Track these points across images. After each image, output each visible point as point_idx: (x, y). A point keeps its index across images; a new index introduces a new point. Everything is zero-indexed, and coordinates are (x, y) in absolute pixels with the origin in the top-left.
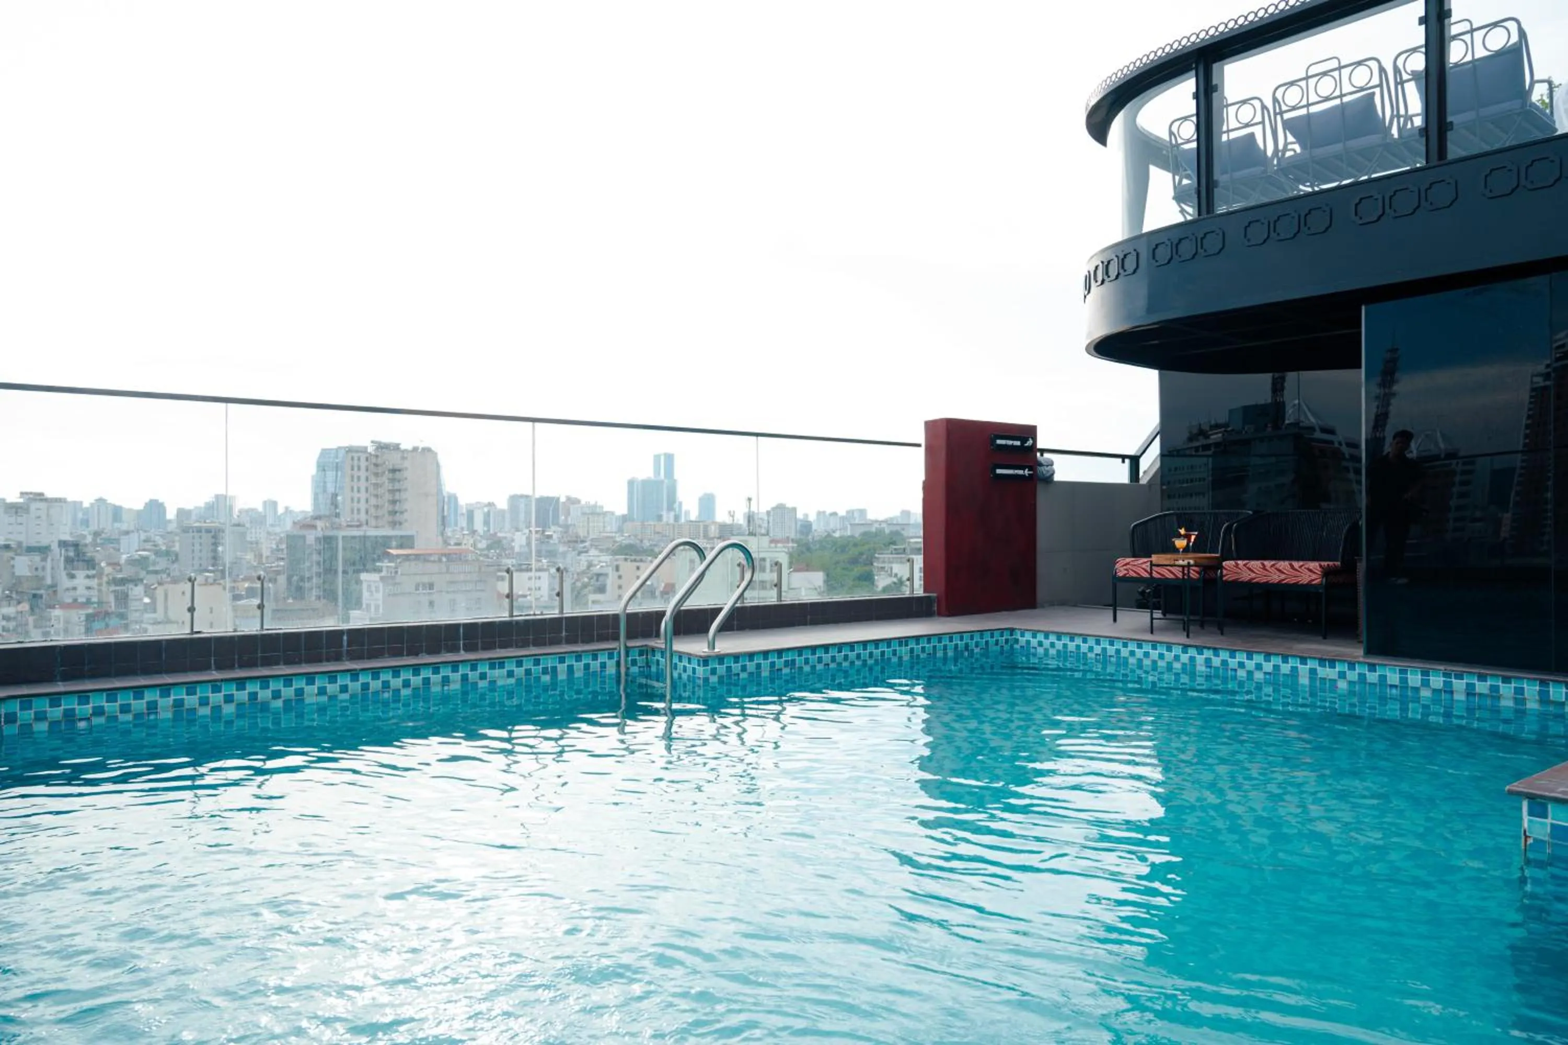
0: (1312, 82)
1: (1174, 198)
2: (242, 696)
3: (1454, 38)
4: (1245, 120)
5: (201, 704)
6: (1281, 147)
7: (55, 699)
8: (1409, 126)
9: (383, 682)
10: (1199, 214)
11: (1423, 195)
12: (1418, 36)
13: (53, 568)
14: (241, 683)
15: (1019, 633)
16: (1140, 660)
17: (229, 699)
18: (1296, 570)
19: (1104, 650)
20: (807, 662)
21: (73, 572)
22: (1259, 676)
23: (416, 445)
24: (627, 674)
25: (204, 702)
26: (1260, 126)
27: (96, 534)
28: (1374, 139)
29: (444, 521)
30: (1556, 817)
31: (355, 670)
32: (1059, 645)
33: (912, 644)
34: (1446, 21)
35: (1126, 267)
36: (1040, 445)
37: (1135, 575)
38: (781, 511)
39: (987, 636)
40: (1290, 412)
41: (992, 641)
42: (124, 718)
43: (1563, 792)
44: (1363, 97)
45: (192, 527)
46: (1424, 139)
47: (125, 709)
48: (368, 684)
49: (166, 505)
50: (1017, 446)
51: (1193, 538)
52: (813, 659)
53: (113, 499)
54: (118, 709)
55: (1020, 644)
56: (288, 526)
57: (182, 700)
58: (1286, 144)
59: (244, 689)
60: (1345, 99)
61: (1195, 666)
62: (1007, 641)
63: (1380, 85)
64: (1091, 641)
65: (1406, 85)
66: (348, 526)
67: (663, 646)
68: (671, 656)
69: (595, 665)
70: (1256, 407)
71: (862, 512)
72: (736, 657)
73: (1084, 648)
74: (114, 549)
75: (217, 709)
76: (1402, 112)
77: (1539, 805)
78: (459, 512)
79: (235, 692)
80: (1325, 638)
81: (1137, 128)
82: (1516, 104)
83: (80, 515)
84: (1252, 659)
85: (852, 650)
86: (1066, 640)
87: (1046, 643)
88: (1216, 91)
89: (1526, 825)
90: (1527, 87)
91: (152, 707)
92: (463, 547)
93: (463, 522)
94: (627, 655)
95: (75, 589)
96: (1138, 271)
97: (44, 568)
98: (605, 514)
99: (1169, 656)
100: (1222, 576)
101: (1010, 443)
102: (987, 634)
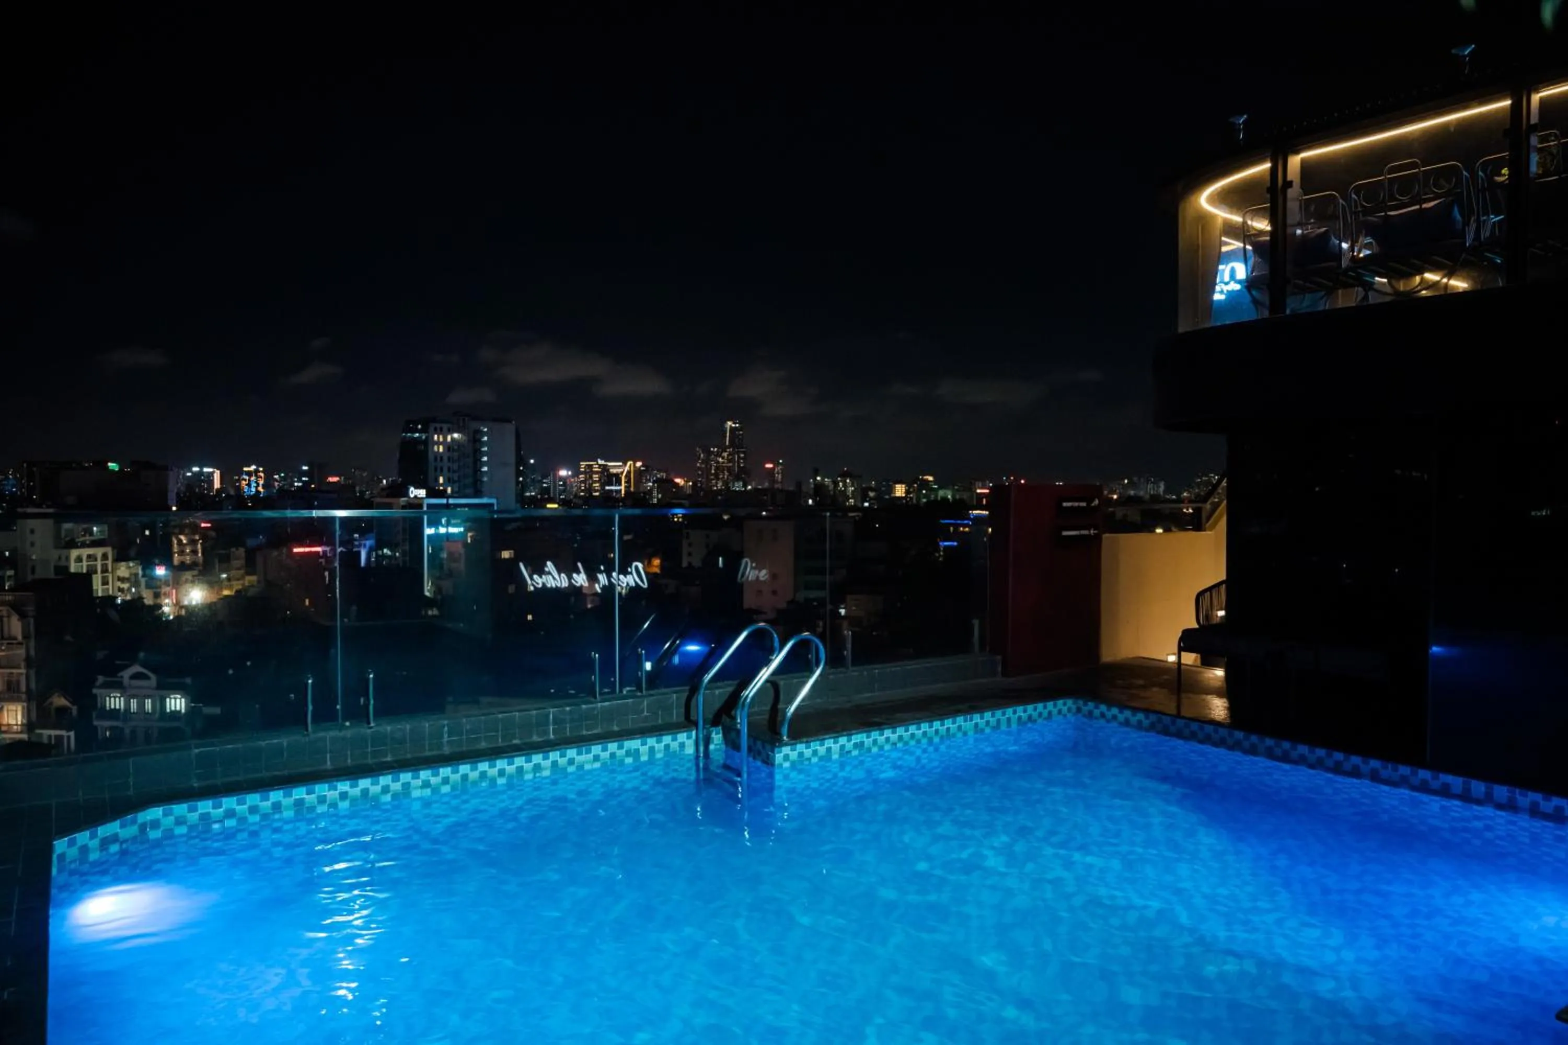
9: (481, 773)
39: (1050, 707)
41: (1055, 711)
42: (252, 819)
47: (253, 810)
48: (467, 775)
50: (1083, 507)
54: (247, 811)
59: (357, 785)
72: (808, 743)
79: (349, 789)
86: (1128, 714)
101: (1076, 504)
102: (1050, 705)
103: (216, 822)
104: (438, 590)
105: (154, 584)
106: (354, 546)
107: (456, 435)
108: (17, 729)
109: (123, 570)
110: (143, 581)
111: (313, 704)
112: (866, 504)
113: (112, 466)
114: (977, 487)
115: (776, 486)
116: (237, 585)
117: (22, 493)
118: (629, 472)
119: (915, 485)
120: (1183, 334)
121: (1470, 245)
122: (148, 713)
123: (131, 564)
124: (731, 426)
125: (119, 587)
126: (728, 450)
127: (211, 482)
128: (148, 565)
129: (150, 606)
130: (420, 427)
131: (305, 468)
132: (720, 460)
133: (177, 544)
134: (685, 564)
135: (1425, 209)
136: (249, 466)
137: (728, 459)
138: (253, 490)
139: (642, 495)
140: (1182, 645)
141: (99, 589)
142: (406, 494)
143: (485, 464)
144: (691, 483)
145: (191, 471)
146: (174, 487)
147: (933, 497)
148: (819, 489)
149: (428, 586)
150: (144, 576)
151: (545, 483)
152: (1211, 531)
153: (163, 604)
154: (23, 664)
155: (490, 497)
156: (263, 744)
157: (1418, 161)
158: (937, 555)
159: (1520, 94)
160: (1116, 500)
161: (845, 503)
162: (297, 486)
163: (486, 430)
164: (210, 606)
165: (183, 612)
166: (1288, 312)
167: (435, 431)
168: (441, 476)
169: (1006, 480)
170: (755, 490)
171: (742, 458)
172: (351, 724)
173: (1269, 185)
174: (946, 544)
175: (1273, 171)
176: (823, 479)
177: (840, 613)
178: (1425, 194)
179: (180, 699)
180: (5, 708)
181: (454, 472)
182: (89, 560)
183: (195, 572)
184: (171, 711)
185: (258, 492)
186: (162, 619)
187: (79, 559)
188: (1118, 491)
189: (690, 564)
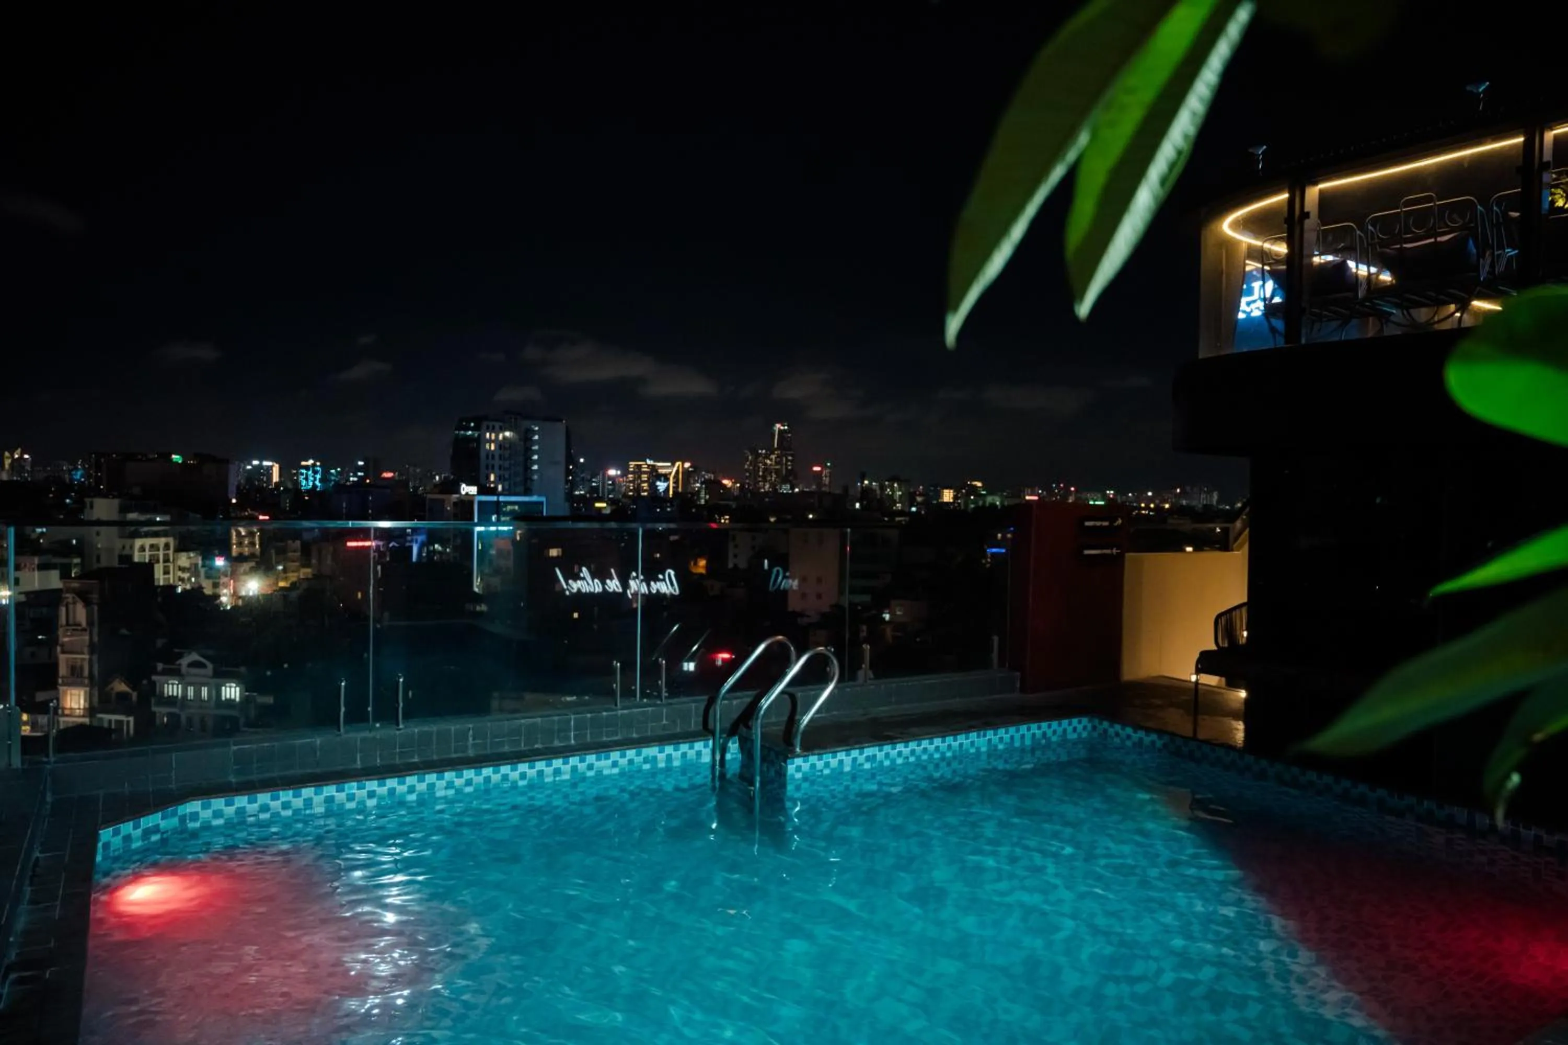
9: (503, 776)
32: (1135, 737)
48: (490, 777)
50: (1105, 526)
54: (280, 806)
62: (1085, 728)
64: (1166, 739)
72: (820, 755)
86: (1141, 733)
87: (1123, 734)
91: (308, 803)
101: (1098, 524)
102: (1065, 722)
103: (250, 816)
104: (486, 586)
105: (212, 574)
106: (406, 541)
107: (507, 434)
108: (80, 712)
109: (184, 560)
110: (202, 571)
111: (345, 706)
112: (914, 509)
113: (176, 458)
114: (1026, 493)
115: (824, 489)
116: (293, 576)
117: (90, 483)
118: (677, 472)
119: (964, 491)
120: (1202, 359)
121: (1484, 279)
122: (204, 701)
123: (192, 555)
124: (779, 429)
125: (179, 577)
126: (776, 452)
127: (270, 476)
128: (208, 556)
129: (209, 596)
130: (472, 424)
131: (361, 463)
132: (768, 462)
133: (236, 536)
134: (731, 566)
135: (1441, 242)
136: (307, 460)
137: (776, 462)
138: (311, 484)
139: (690, 495)
140: (1199, 666)
141: (160, 578)
142: (458, 492)
143: (535, 462)
144: (738, 485)
145: (251, 465)
146: (235, 480)
147: (981, 503)
148: (866, 494)
149: (477, 581)
150: (203, 566)
151: (594, 482)
152: (1238, 550)
153: (221, 594)
154: (86, 650)
155: (540, 495)
156: (298, 742)
157: (1434, 195)
158: (984, 561)
159: (1533, 132)
160: (1168, 509)
161: (892, 508)
162: (353, 481)
163: (537, 428)
164: (268, 598)
165: (240, 602)
166: (1303, 341)
167: (488, 429)
168: (493, 473)
169: (1056, 487)
170: (801, 492)
171: (791, 461)
172: (381, 725)
173: (1286, 215)
174: (994, 550)
175: (1291, 201)
176: (870, 483)
177: (884, 619)
178: (1440, 228)
179: (235, 687)
180: (69, 692)
181: (505, 469)
182: (152, 549)
183: (253, 564)
184: (226, 699)
185: (315, 486)
186: (219, 608)
187: (142, 549)
188: (1170, 500)
189: (735, 566)
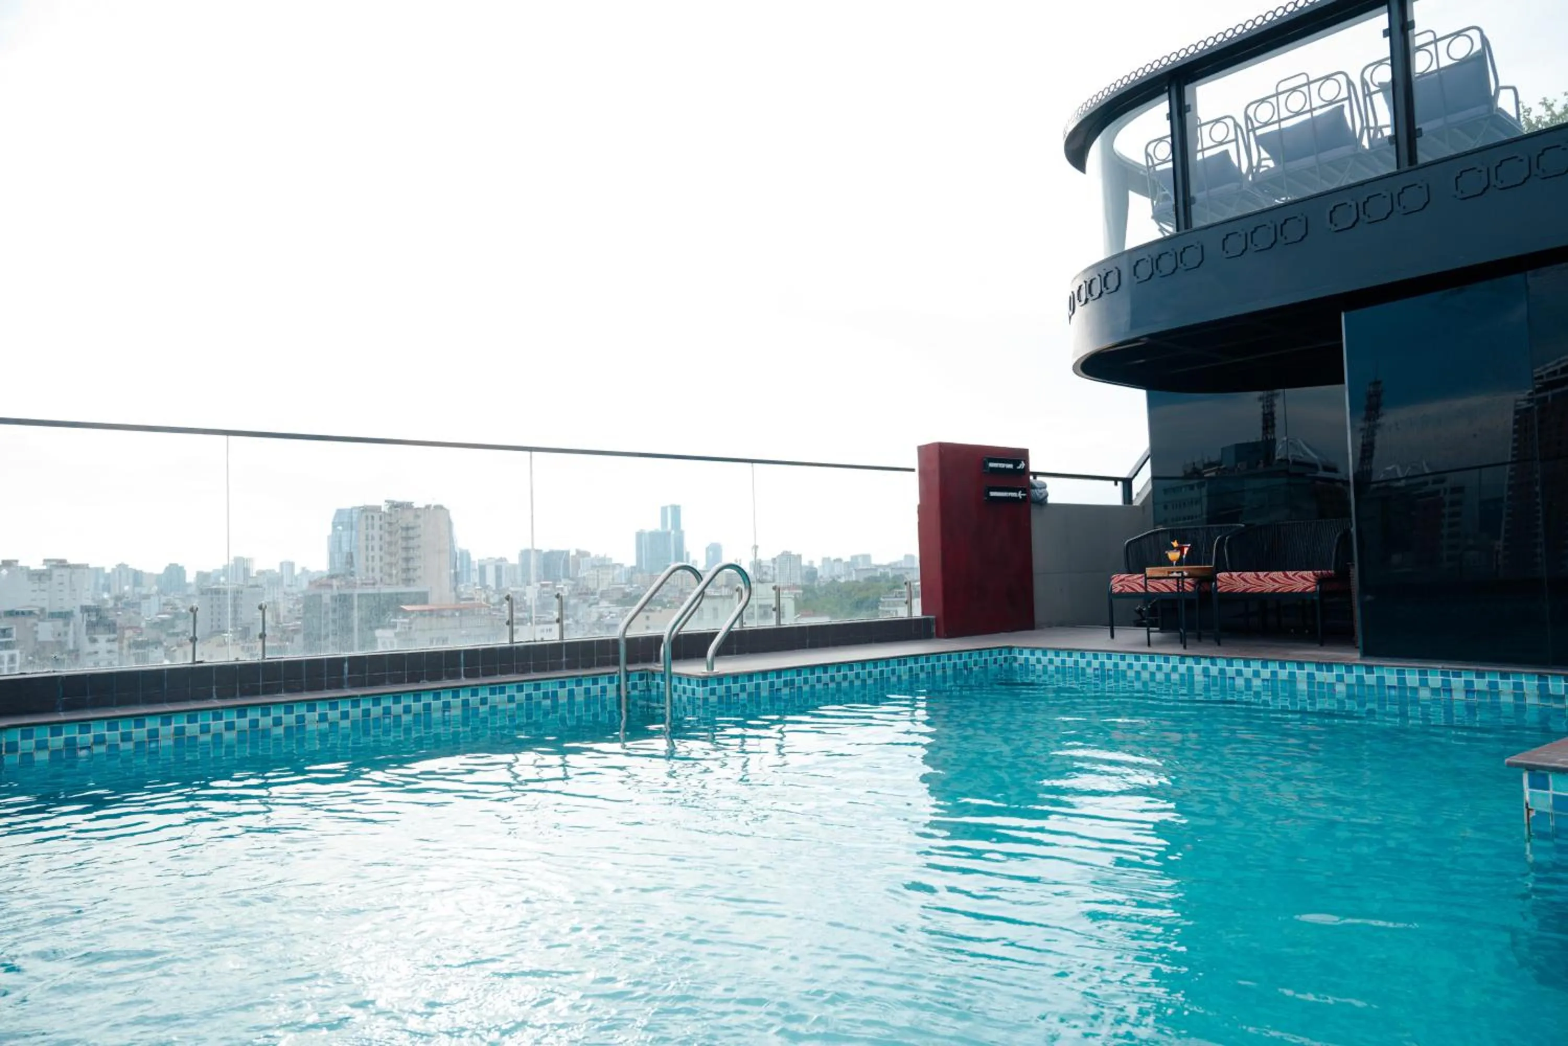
0: (1282, 98)
1: (1153, 217)
2: (243, 723)
3: (1419, 48)
4: (1219, 138)
5: (202, 732)
6: (1255, 163)
7: (56, 729)
8: (1379, 136)
9: (384, 708)
10: (1178, 230)
11: (1396, 199)
12: (1383, 48)
13: (75, 633)
14: (241, 711)
15: (1017, 651)
16: (1138, 673)
17: (230, 726)
18: (1290, 579)
19: (1102, 664)
20: (806, 681)
21: (96, 636)
22: (1257, 683)
23: (428, 503)
24: (628, 698)
25: (205, 730)
26: (1234, 143)
27: (118, 599)
28: (1345, 150)
29: (456, 577)
30: (1559, 787)
31: (356, 696)
32: (1057, 661)
33: (911, 663)
34: (1410, 32)
35: (1109, 285)
36: (1032, 468)
37: (1130, 590)
38: (787, 557)
39: (985, 655)
40: (1280, 447)
41: (991, 660)
42: (125, 746)
43: (1562, 762)
44: (1334, 109)
45: (211, 590)
46: (1394, 146)
47: (126, 737)
48: (369, 710)
49: (186, 568)
50: (1009, 469)
51: (1186, 550)
52: (812, 678)
53: (135, 565)
54: (119, 737)
55: (1019, 662)
56: (305, 585)
57: (184, 728)
58: (1260, 160)
59: (245, 716)
60: (1316, 113)
61: (1193, 676)
62: (1006, 659)
63: (1349, 98)
64: (1089, 656)
65: (1374, 97)
66: (363, 584)
67: (662, 669)
68: (671, 678)
69: (596, 690)
70: (1248, 445)
71: (867, 557)
72: (735, 677)
73: (1082, 663)
74: (135, 612)
75: (218, 737)
76: (1372, 124)
77: (1539, 776)
78: (472, 567)
79: (236, 720)
80: (1322, 645)
81: (1115, 154)
82: (1482, 109)
83: (102, 581)
84: (1249, 667)
85: (851, 669)
86: (1064, 656)
87: (1045, 660)
88: (1189, 111)
89: (1527, 797)
90: (1493, 93)
91: (153, 735)
92: (476, 602)
93: (475, 578)
94: (627, 680)
95: (96, 653)
96: (1120, 288)
97: (66, 634)
98: (614, 566)
99: (1167, 667)
100: (1216, 588)
101: (1002, 466)
102: (986, 653)
